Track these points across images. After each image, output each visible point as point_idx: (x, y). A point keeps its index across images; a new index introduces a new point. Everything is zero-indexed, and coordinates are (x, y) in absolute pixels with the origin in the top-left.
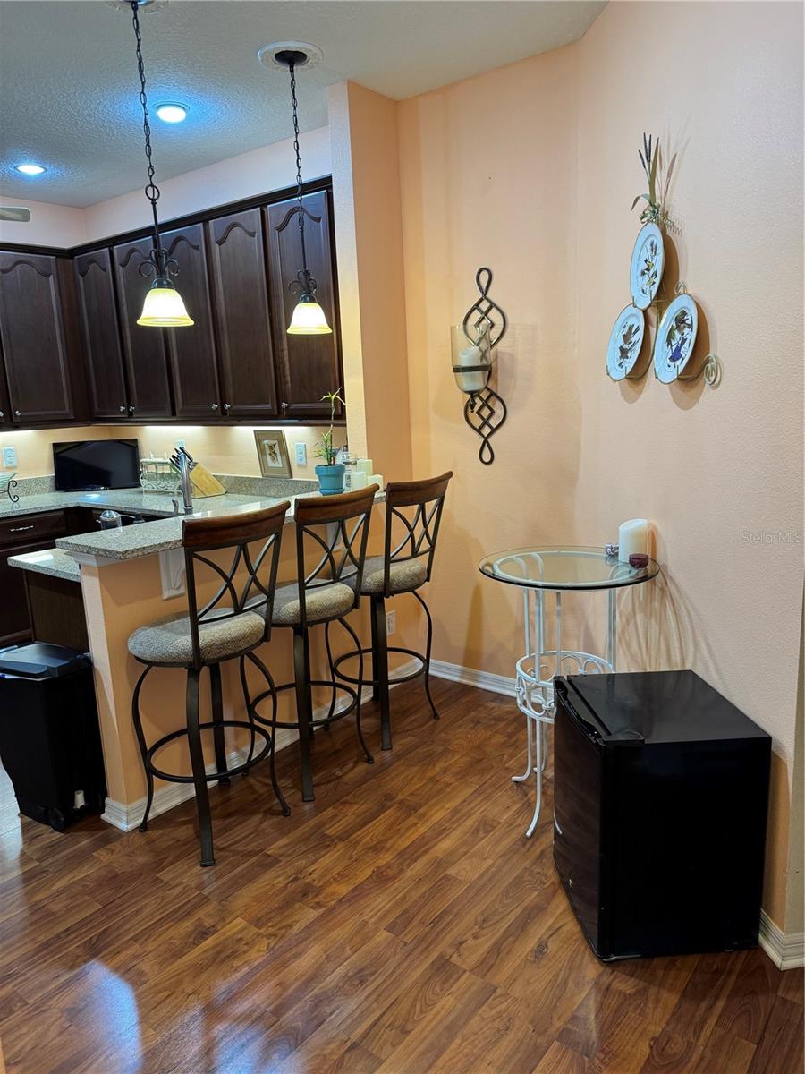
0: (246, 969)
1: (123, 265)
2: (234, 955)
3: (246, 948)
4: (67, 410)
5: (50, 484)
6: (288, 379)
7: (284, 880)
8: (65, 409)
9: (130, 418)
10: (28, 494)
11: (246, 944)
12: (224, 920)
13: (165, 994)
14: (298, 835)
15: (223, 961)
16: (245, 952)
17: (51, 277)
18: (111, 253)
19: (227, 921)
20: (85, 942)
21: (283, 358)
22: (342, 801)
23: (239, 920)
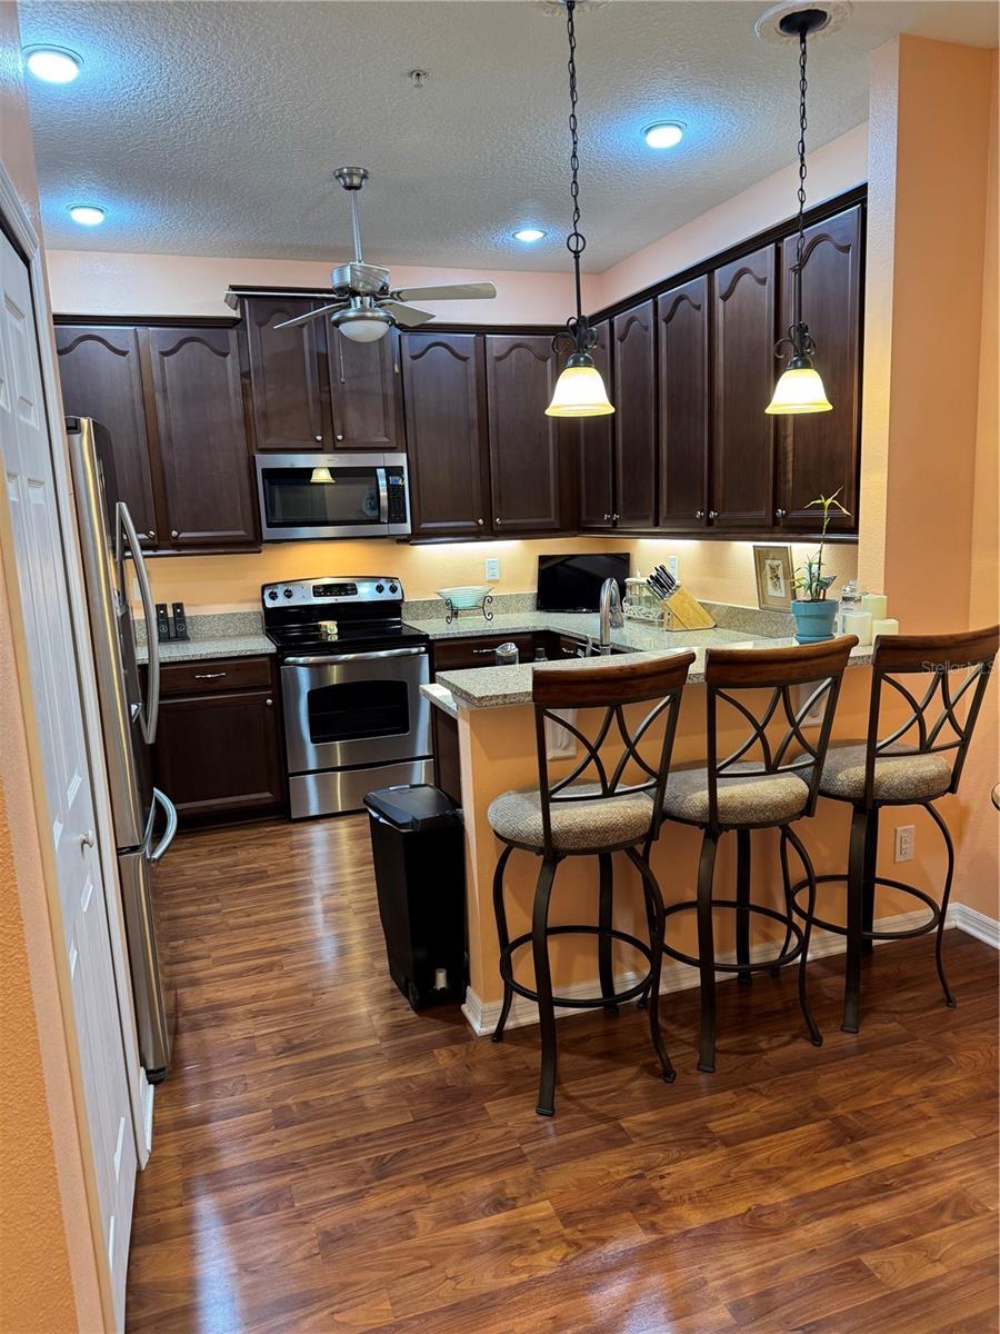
0: (524, 1276)
1: (622, 340)
2: (521, 1249)
3: (537, 1245)
4: (552, 519)
5: (531, 602)
6: (790, 476)
7: (625, 1172)
8: (550, 517)
9: (613, 529)
10: (507, 611)
11: (539, 1241)
12: (530, 1196)
13: (426, 1263)
14: (671, 1114)
15: (505, 1251)
16: (534, 1252)
17: (549, 361)
18: (612, 325)
19: (533, 1200)
20: (378, 1157)
21: (785, 448)
22: (750, 1086)
23: (547, 1204)
